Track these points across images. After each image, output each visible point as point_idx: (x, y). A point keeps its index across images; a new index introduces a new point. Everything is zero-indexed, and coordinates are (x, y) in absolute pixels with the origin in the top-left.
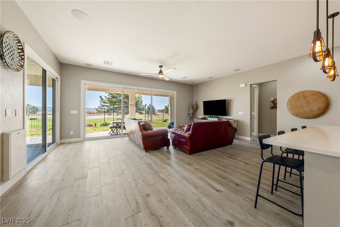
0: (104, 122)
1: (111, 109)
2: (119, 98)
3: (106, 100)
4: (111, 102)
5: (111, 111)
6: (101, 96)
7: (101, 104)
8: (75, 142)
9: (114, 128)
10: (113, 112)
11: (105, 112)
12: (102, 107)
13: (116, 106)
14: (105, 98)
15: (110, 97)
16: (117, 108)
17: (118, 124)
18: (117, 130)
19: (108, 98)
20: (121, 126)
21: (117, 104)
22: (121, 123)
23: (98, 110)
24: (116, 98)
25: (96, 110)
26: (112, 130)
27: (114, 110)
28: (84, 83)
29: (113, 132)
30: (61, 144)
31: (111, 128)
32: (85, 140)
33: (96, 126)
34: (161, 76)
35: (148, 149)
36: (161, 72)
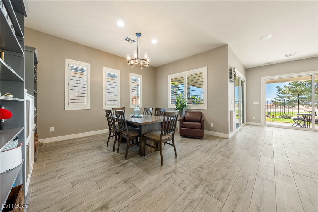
0: (283, 114)
1: (295, 101)
2: (309, 86)
3: (286, 90)
4: (294, 92)
5: (295, 102)
6: (278, 86)
7: (279, 96)
8: (257, 126)
9: (299, 121)
10: (297, 104)
11: (285, 104)
12: (280, 99)
13: (303, 96)
14: (284, 88)
15: (292, 86)
16: (305, 98)
17: (305, 116)
18: (305, 123)
19: (288, 88)
20: (311, 120)
21: (305, 93)
22: (311, 115)
23: (274, 101)
24: (304, 86)
25: (271, 102)
26: (297, 123)
27: (299, 102)
28: (264, 79)
29: (299, 124)
30: (247, 125)
31: (295, 120)
32: (265, 125)
33: (274, 117)
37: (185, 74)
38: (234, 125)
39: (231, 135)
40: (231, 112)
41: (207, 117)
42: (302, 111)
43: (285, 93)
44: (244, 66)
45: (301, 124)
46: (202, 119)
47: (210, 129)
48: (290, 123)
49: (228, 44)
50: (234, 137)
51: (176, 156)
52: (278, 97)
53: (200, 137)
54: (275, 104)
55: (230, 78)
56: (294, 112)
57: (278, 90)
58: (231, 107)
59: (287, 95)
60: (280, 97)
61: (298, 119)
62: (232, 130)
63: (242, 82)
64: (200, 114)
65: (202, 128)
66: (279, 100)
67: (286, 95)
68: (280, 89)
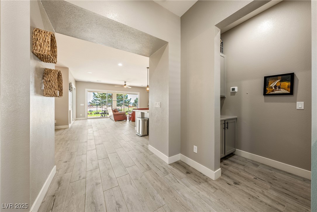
8: (83, 119)
11: (97, 105)
17: (105, 111)
20: (106, 113)
29: (102, 116)
30: (76, 120)
31: (101, 114)
32: (88, 118)
33: (92, 114)
34: (125, 87)
35: (116, 120)
36: (125, 85)
40: (70, 111)
42: (104, 109)
43: (97, 98)
44: (75, 79)
45: (103, 116)
48: (100, 115)
49: (69, 67)
50: (71, 127)
52: (94, 100)
54: (91, 105)
56: (100, 109)
57: (93, 95)
58: (70, 108)
59: (98, 99)
60: (95, 100)
61: (102, 113)
62: (70, 123)
66: (94, 102)
68: (95, 95)
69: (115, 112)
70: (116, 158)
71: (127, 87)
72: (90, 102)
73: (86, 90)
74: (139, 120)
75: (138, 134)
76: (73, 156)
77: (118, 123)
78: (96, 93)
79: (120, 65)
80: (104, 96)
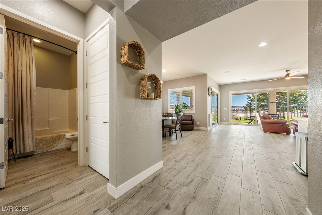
0: (247, 117)
3: (253, 98)
8: (226, 124)
15: (258, 95)
18: (254, 121)
21: (265, 101)
24: (265, 95)
28: (230, 93)
29: (251, 123)
30: (220, 124)
31: (249, 120)
32: (231, 124)
33: (241, 119)
34: (288, 78)
35: (266, 131)
36: (288, 75)
37: (180, 90)
38: (211, 124)
39: (209, 128)
40: (209, 115)
41: (194, 118)
46: (193, 119)
47: (197, 126)
49: (207, 74)
50: (211, 130)
51: (182, 136)
52: (248, 103)
53: (191, 129)
55: (209, 94)
57: (248, 98)
58: (209, 111)
61: (251, 120)
62: (209, 126)
63: (217, 94)
64: (191, 116)
65: (192, 124)
66: (249, 106)
67: (253, 102)
68: (249, 97)
69: (265, 119)
70: (219, 188)
71: (291, 77)
72: (243, 106)
73: (230, 92)
74: (301, 139)
75: (298, 168)
76: (185, 158)
77: (269, 135)
78: (251, 95)
79: (263, 44)
80: (261, 98)
